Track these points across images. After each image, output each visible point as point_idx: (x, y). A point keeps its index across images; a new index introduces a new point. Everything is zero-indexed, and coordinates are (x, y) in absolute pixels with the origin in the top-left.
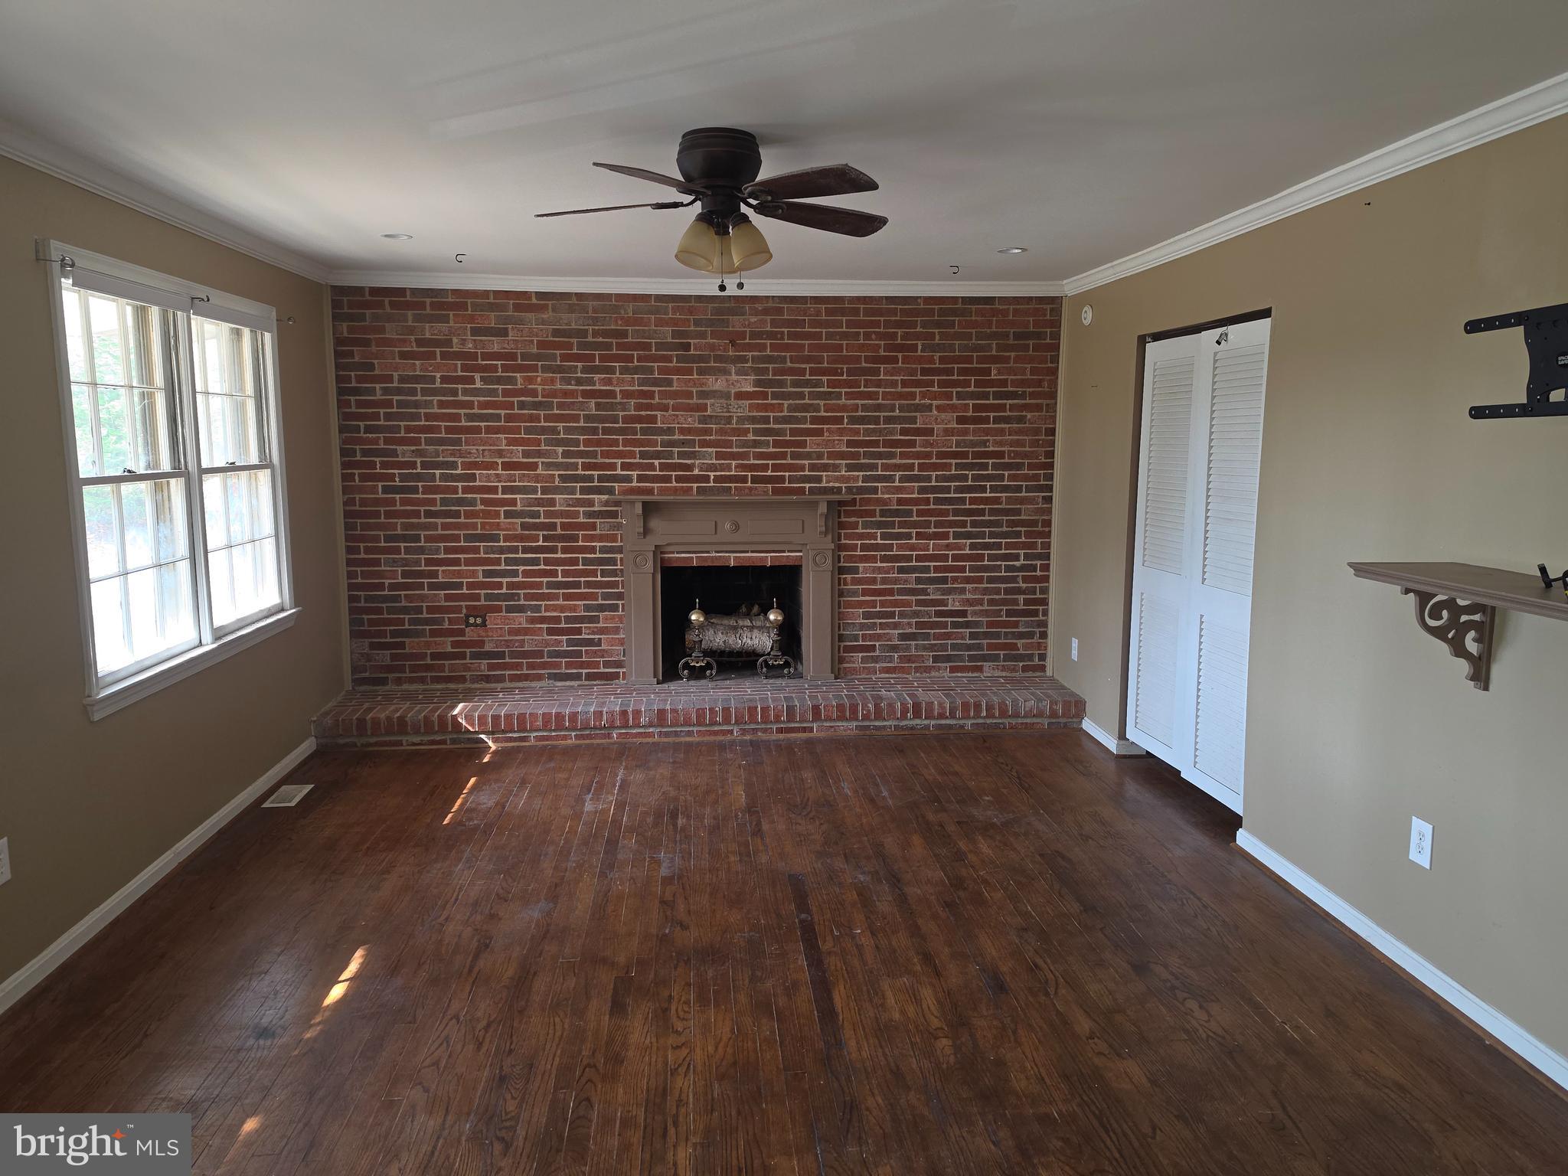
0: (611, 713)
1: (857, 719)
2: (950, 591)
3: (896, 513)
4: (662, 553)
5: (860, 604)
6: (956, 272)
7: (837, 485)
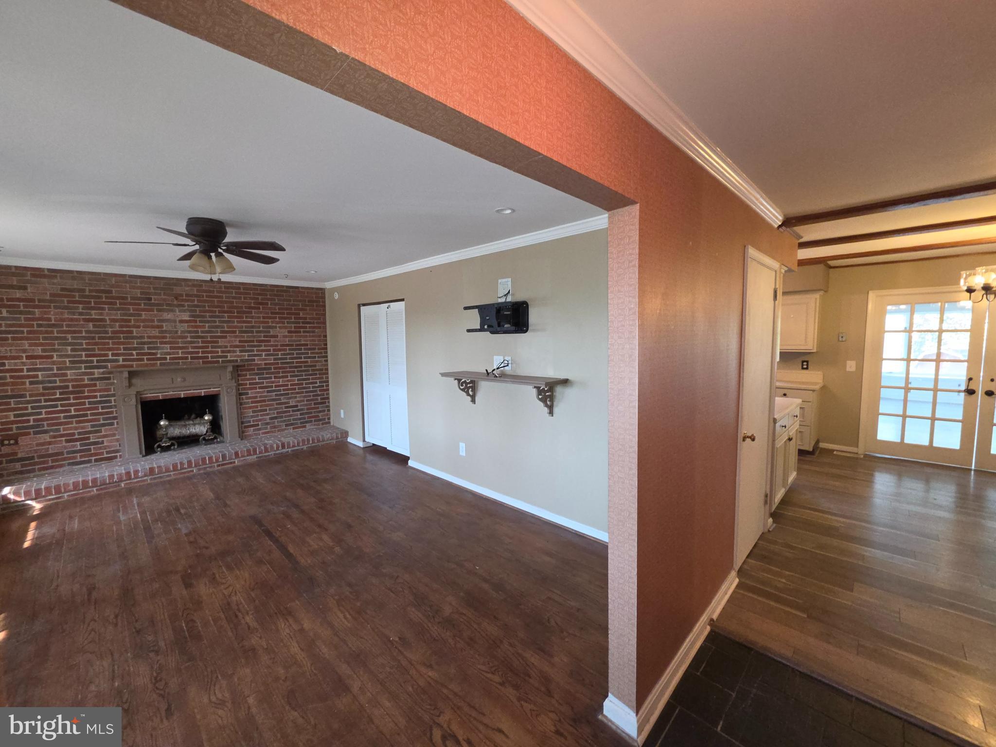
0: (120, 475)
1: (256, 454)
2: (290, 398)
3: (265, 369)
4: (141, 395)
5: (250, 408)
6: (287, 276)
7: (235, 359)
